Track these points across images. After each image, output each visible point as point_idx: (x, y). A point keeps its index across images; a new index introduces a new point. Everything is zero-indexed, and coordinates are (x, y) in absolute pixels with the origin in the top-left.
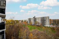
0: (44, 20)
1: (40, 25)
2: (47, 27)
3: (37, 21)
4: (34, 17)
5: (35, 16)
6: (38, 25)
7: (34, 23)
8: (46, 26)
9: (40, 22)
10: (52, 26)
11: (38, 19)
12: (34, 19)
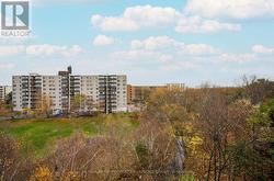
0: (110, 87)
1: (95, 109)
2: (121, 112)
3: (84, 91)
4: (61, 73)
5: (70, 69)
6: (86, 109)
7: (64, 105)
8: (118, 110)
9: (95, 98)
10: (132, 108)
11: (85, 83)
12: (65, 81)
